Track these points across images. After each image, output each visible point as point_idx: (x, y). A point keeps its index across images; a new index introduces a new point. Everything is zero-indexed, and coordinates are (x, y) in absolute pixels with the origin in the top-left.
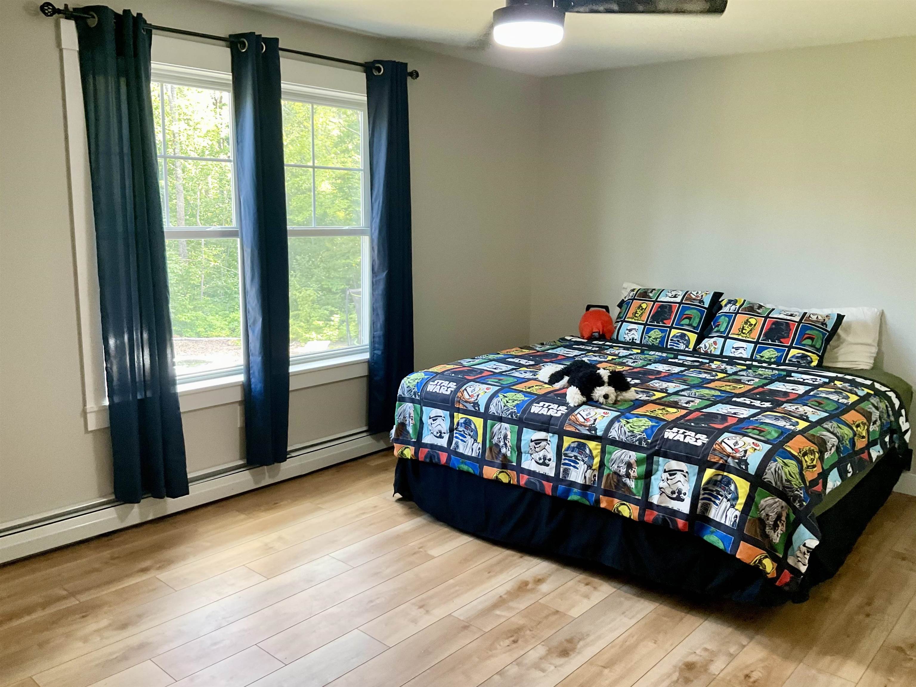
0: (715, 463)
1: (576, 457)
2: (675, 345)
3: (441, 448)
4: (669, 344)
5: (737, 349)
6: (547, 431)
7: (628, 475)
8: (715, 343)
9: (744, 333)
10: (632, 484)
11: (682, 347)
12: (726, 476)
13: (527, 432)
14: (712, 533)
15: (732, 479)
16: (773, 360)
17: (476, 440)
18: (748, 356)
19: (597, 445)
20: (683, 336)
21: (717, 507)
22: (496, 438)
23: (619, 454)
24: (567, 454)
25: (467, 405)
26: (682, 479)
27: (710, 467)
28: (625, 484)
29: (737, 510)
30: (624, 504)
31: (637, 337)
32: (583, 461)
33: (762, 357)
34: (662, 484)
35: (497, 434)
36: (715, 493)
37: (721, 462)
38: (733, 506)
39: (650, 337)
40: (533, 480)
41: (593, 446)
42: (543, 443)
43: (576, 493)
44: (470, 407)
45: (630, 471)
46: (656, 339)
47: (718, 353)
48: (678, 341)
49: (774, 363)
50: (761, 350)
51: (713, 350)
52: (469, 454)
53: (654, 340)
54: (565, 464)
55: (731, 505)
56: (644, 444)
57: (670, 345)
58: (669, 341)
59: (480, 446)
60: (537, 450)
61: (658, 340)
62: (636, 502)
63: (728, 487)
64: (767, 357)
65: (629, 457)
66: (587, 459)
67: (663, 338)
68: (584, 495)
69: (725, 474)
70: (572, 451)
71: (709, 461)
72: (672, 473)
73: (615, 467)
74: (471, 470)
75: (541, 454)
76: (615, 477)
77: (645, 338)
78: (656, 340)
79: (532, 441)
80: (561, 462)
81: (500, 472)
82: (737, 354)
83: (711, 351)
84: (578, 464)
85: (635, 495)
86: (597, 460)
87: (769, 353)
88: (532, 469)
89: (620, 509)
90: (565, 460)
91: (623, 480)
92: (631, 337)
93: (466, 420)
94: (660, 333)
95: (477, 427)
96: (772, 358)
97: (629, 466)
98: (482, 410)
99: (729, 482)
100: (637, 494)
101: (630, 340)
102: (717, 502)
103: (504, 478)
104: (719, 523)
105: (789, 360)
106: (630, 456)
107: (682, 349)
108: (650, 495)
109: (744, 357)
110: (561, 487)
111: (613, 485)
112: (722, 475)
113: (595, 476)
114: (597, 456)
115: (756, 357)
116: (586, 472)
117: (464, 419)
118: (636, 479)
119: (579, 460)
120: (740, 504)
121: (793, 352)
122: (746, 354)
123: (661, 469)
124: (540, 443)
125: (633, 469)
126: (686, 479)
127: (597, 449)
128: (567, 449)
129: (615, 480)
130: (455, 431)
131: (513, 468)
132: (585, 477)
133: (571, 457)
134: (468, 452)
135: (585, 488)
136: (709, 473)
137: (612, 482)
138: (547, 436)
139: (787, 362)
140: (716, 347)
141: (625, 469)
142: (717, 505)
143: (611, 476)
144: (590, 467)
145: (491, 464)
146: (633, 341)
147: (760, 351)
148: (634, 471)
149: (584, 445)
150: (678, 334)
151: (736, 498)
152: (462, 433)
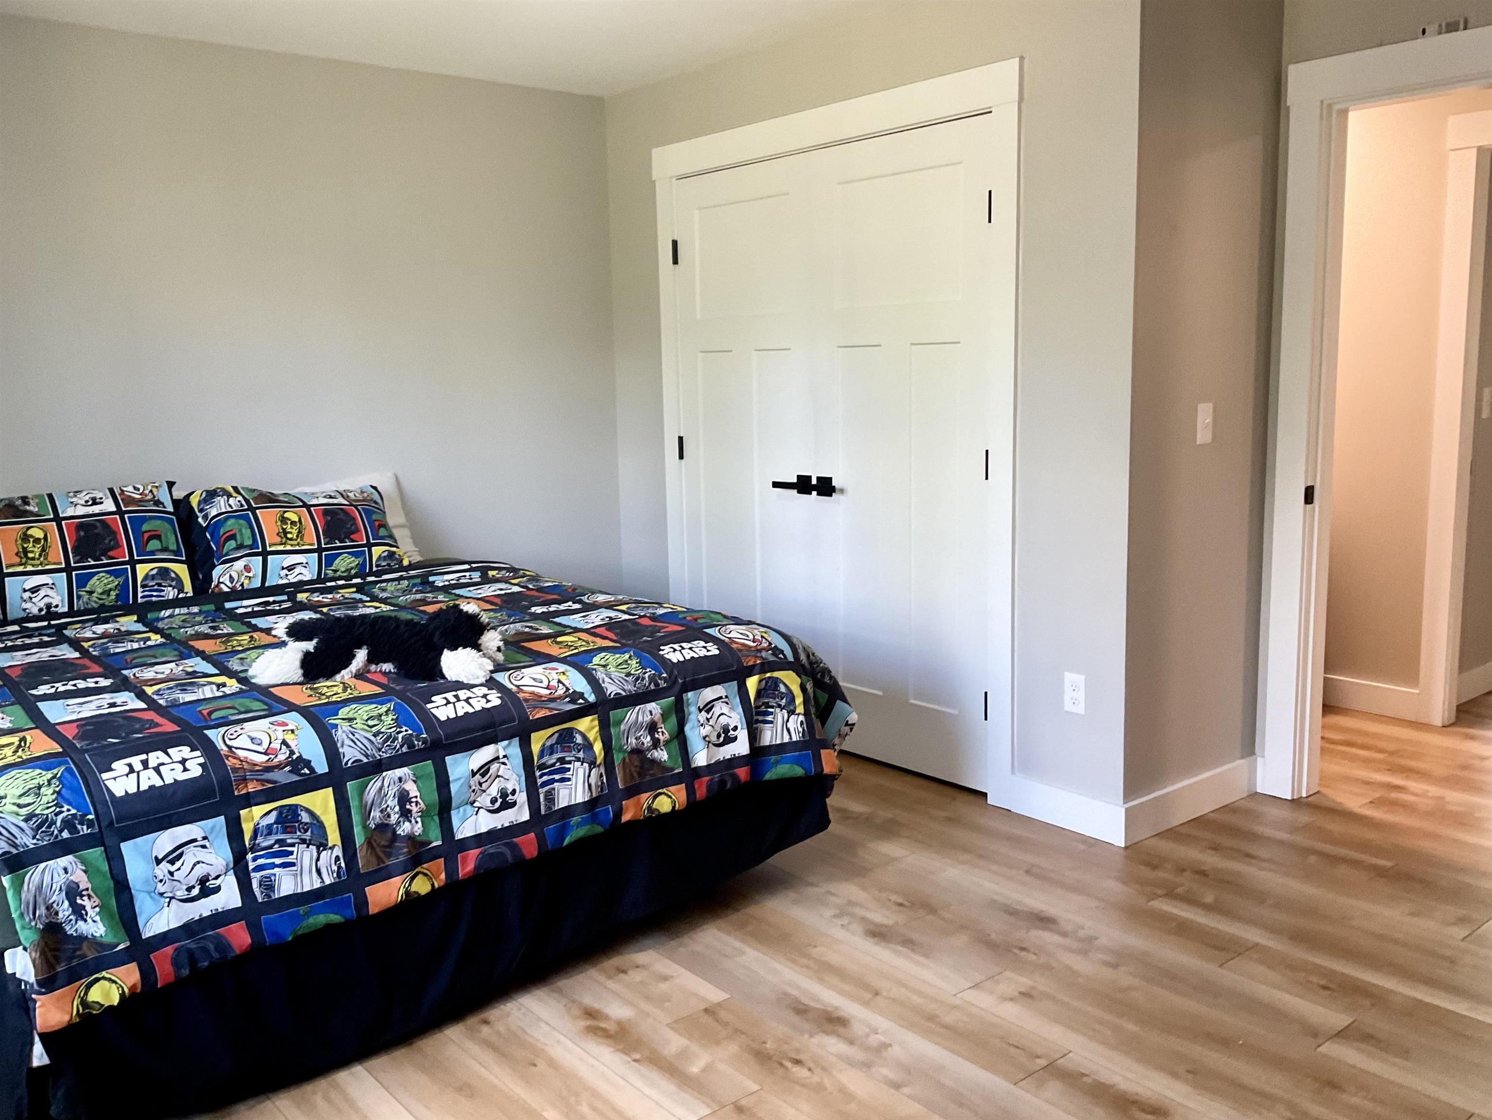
0: (753, 666)
1: (562, 760)
2: (155, 594)
3: (220, 918)
4: (140, 595)
5: (291, 568)
6: (495, 740)
7: (656, 744)
8: (247, 568)
9: (291, 539)
10: (662, 755)
11: (170, 593)
12: (769, 678)
13: (455, 762)
14: (777, 762)
15: (778, 678)
16: (353, 572)
17: (322, 846)
18: (313, 575)
19: (592, 720)
20: (164, 573)
21: (771, 725)
22: (376, 814)
23: (634, 716)
24: (544, 764)
25: (275, 776)
26: (725, 709)
27: (750, 675)
28: (653, 761)
29: (799, 714)
30: (660, 794)
31: (58, 600)
32: (578, 759)
33: (335, 571)
34: (704, 731)
35: (377, 802)
36: (763, 709)
37: (758, 662)
38: (792, 712)
39: (91, 593)
40: (490, 849)
41: (588, 726)
42: (494, 767)
43: (579, 825)
44: (284, 777)
45: (657, 736)
46: (107, 593)
47: (257, 583)
48: (160, 585)
49: (355, 577)
50: (330, 560)
51: (246, 582)
52: (317, 885)
53: (104, 597)
54: (544, 784)
55: (788, 712)
56: (662, 684)
57: (142, 597)
58: (140, 589)
59: (338, 851)
60: (484, 786)
61: (113, 593)
62: (676, 780)
63: (777, 690)
64: (343, 569)
65: (648, 714)
66: (581, 753)
67: (124, 587)
68: (594, 819)
69: (768, 675)
70: (551, 754)
71: (746, 667)
72: (708, 707)
73: (633, 741)
74: (335, 918)
75: (494, 791)
76: (635, 757)
77: (79, 597)
78: (109, 595)
79: (474, 774)
80: (537, 783)
81: (413, 878)
82: (293, 578)
83: (242, 585)
84: (569, 770)
85: (673, 769)
86: (598, 747)
87: (345, 562)
88: (484, 830)
89: (654, 806)
90: (541, 776)
91: (649, 756)
92: (42, 604)
93: (280, 814)
94: (112, 578)
95: (318, 812)
96: (352, 568)
97: (652, 728)
98: (321, 766)
99: (776, 682)
100: (676, 766)
101: (41, 610)
102: (770, 718)
103: (421, 886)
104: (782, 745)
105: (377, 566)
106: (651, 712)
107: (171, 597)
108: (691, 756)
109: (306, 579)
110: (550, 829)
111: (635, 775)
112: (765, 679)
113: (601, 776)
114: (595, 740)
115: (326, 574)
116: (589, 776)
117: (274, 813)
118: (667, 743)
119: (570, 762)
120: (799, 705)
121: (377, 551)
122: (308, 575)
123: (693, 709)
124: (488, 769)
125: (660, 730)
126: (730, 706)
127: (593, 728)
128: (542, 754)
129: (636, 763)
130: (250, 856)
131: (435, 854)
132: (590, 786)
133: (554, 765)
134: (310, 883)
135: (591, 805)
136: (752, 683)
137: (633, 769)
138: (498, 750)
139: (375, 569)
140: (251, 575)
141: (649, 738)
142: (771, 722)
143: (627, 760)
144: (593, 764)
145: (381, 875)
146: (48, 612)
147: (329, 562)
148: (663, 732)
149: (570, 732)
150: (154, 572)
151: (792, 699)
152: (276, 848)
